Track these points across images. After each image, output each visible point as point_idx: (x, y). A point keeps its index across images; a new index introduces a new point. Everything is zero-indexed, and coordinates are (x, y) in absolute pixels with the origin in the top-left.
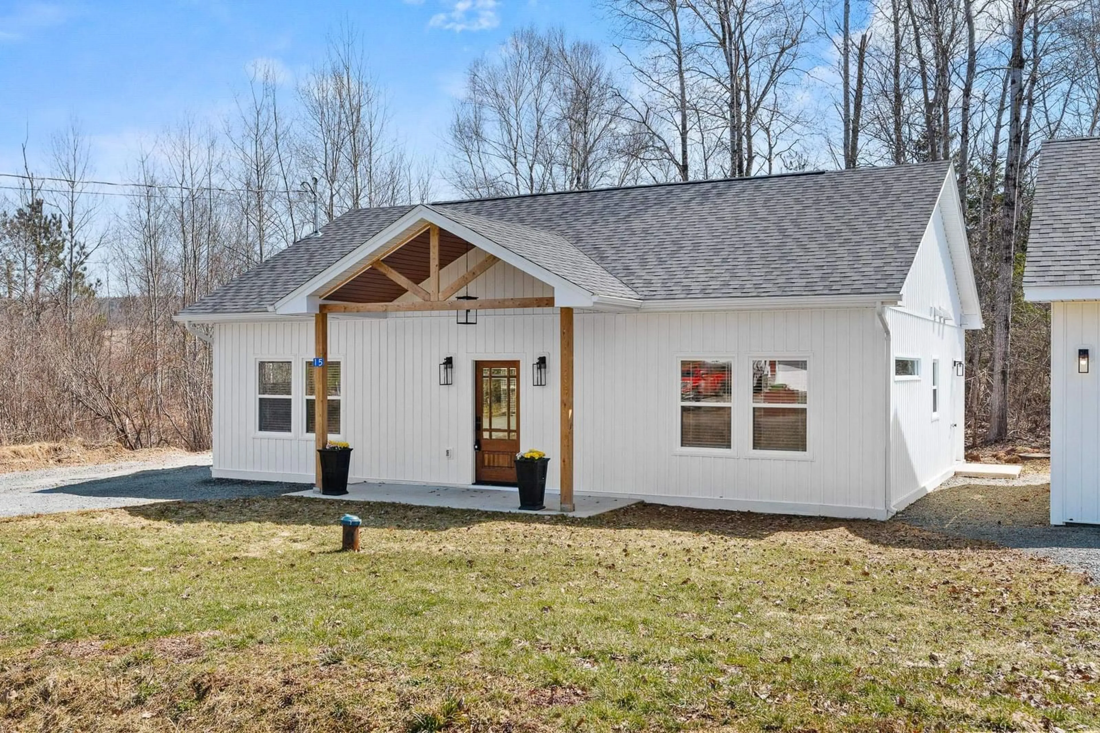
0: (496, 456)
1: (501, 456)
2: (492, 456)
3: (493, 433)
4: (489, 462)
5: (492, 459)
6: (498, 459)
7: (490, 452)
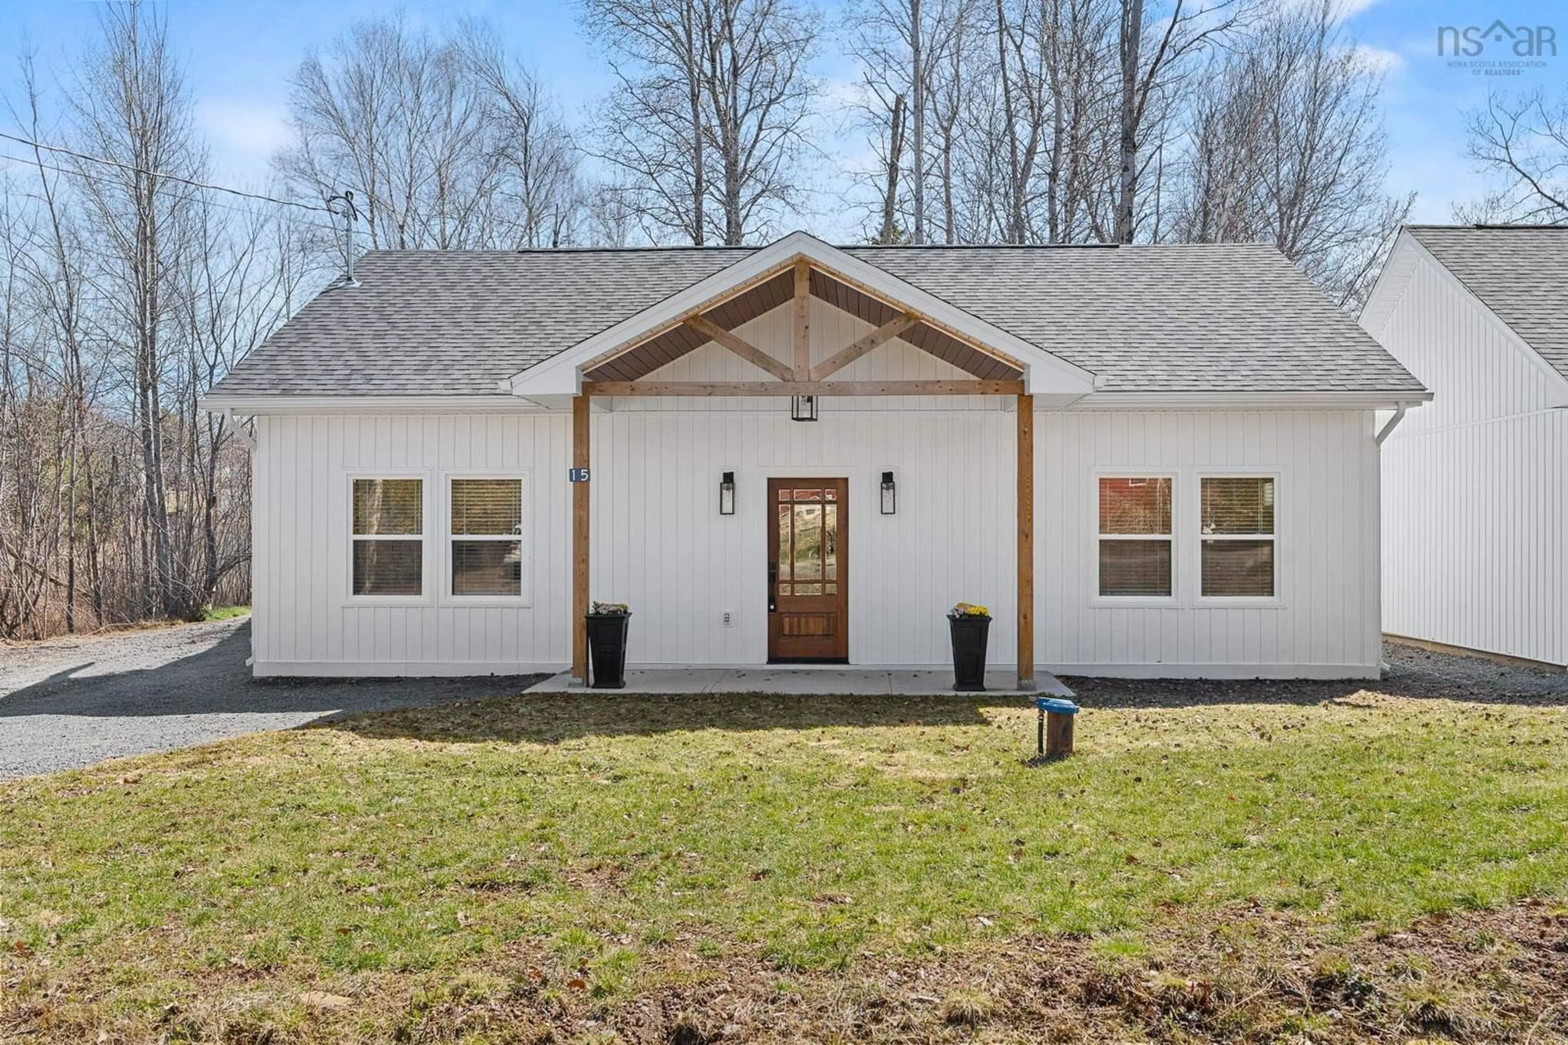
0: (803, 620)
1: (811, 620)
2: (796, 620)
3: (797, 587)
4: (791, 627)
5: (796, 624)
6: (807, 623)
7: (790, 614)
